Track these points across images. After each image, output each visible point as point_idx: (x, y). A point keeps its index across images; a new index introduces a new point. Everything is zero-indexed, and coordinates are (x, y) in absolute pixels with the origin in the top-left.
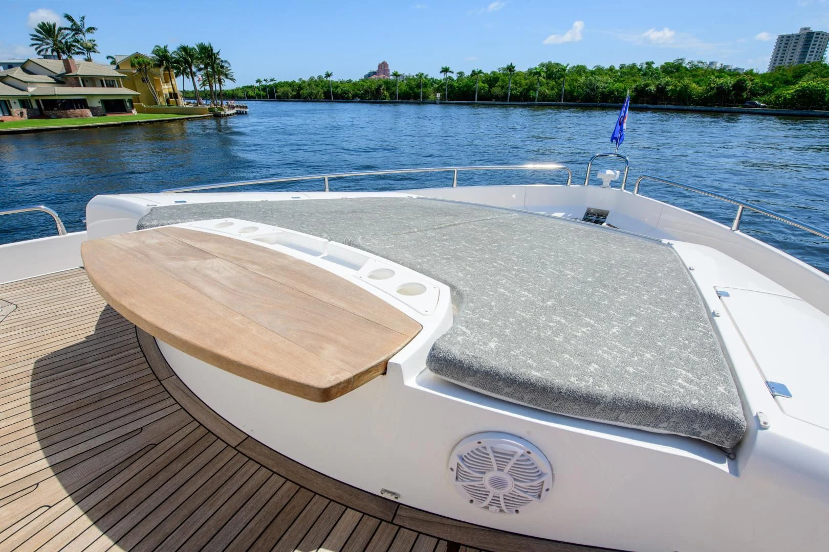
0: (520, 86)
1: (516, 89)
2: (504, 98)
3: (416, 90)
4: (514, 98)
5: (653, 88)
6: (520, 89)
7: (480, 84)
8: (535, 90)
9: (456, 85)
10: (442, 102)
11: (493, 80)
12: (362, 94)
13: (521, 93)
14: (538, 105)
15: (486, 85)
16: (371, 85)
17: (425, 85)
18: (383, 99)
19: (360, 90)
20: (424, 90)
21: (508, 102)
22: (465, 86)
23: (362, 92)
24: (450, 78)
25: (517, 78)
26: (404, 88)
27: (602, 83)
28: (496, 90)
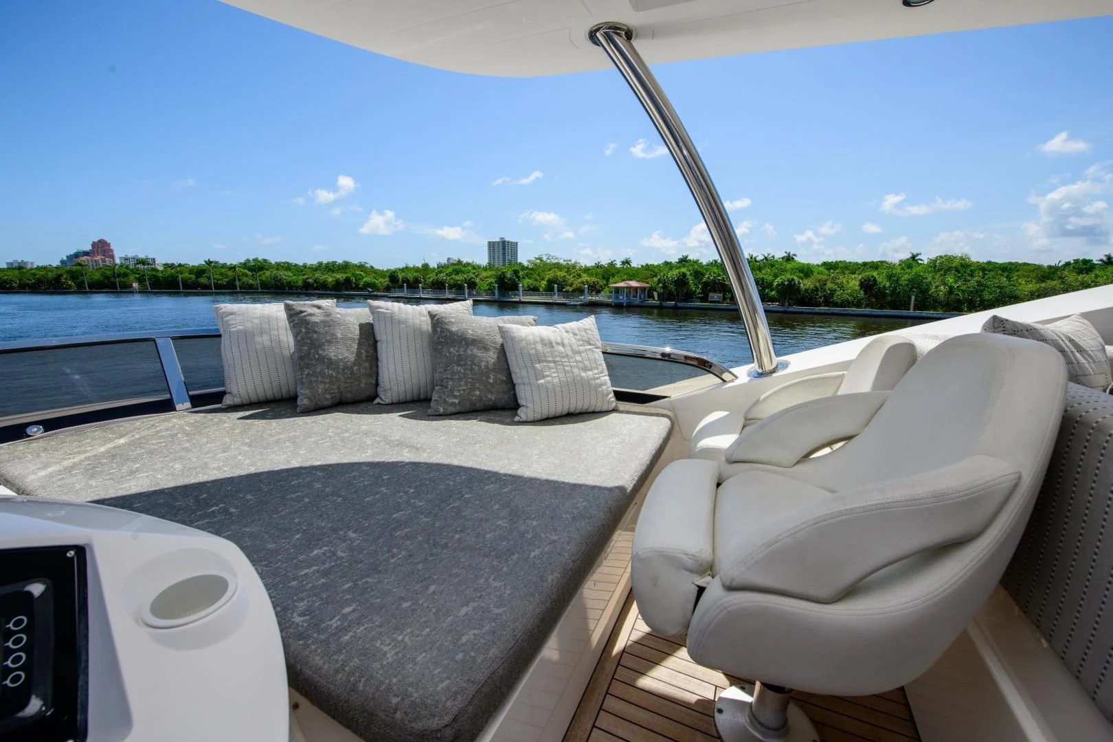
0: (227, 277)
1: (222, 279)
2: (208, 287)
3: (112, 279)
4: (218, 286)
5: (310, 280)
6: (227, 280)
7: (186, 275)
8: (239, 280)
9: (160, 275)
10: (143, 292)
11: (199, 272)
12: (33, 283)
13: (228, 282)
14: (240, 292)
15: (193, 276)
16: (46, 274)
17: (125, 275)
18: (67, 289)
19: (28, 279)
20: (122, 280)
21: (214, 290)
22: (170, 276)
23: (33, 281)
24: (155, 270)
25: (223, 270)
26: (97, 276)
27: (286, 276)
28: (203, 280)
